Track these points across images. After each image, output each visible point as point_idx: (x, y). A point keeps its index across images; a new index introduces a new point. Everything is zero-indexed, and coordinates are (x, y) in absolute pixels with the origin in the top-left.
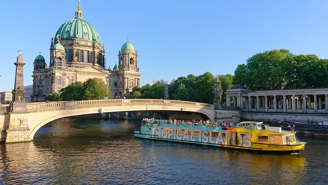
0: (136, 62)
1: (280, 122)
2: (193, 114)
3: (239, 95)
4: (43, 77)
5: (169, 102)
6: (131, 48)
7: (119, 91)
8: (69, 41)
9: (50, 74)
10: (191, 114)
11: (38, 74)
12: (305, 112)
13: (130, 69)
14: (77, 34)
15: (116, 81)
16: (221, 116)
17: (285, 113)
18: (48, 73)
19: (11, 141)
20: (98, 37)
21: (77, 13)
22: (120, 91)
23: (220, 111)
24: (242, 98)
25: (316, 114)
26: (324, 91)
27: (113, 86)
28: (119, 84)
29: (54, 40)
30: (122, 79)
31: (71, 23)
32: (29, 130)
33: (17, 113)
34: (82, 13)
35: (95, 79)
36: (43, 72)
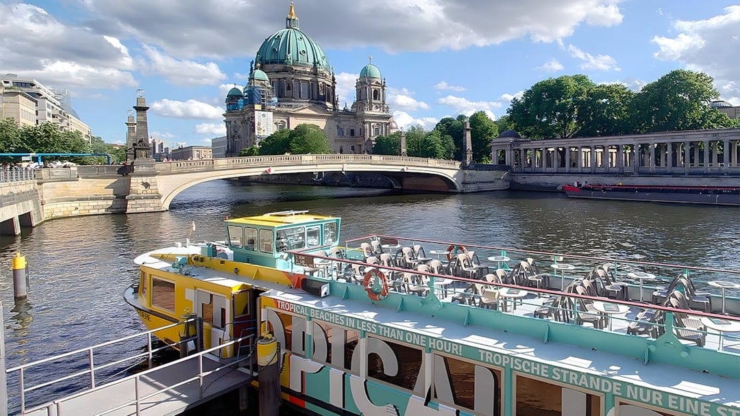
0: (383, 96)
1: (560, 188)
2: (435, 178)
3: (509, 148)
4: (239, 123)
5: (382, 159)
6: (376, 73)
7: (358, 144)
8: (275, 65)
9: (249, 118)
10: (428, 177)
11: (232, 118)
12: (593, 172)
13: (373, 108)
14: (289, 53)
15: (352, 128)
16: (474, 180)
17: (568, 173)
18: (246, 117)
19: (134, 211)
20: (323, 58)
21: (290, 19)
22: (360, 143)
23: (471, 171)
24: (512, 151)
25: (607, 173)
26: (618, 140)
27: (349, 135)
28: (357, 132)
29: (254, 64)
30: (362, 124)
31: (279, 36)
32: (160, 198)
33: (141, 175)
34: (297, 19)
35: (304, 125)
36: (239, 115)
